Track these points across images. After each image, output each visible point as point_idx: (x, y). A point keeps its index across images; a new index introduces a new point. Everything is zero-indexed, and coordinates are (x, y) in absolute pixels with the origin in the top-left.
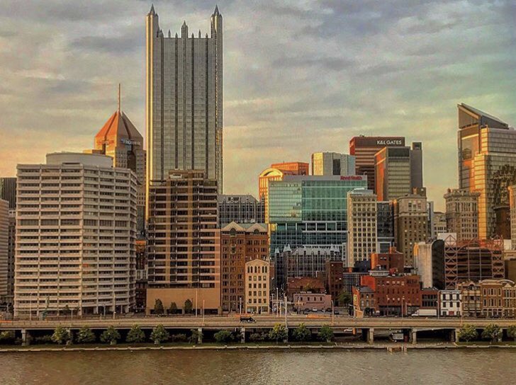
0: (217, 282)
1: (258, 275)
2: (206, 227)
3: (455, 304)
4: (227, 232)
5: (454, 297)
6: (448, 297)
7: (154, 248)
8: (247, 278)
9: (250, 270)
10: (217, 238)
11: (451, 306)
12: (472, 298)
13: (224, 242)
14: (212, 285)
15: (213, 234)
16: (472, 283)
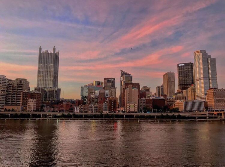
0: (21, 104)
1: (31, 103)
2: (19, 91)
3: (77, 110)
4: (24, 93)
5: (77, 108)
6: (76, 108)
7: (8, 96)
8: (28, 103)
9: (29, 101)
10: (22, 94)
11: (76, 110)
12: (81, 108)
13: (23, 95)
14: (20, 105)
15: (21, 93)
16: (81, 105)
